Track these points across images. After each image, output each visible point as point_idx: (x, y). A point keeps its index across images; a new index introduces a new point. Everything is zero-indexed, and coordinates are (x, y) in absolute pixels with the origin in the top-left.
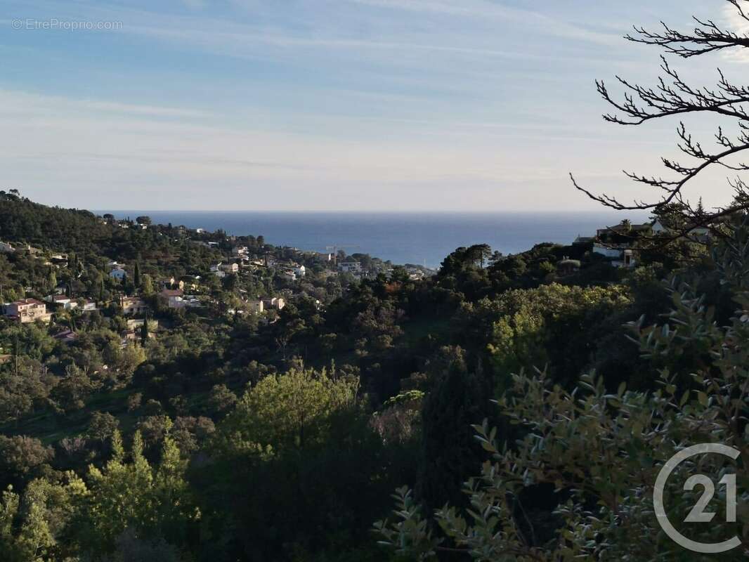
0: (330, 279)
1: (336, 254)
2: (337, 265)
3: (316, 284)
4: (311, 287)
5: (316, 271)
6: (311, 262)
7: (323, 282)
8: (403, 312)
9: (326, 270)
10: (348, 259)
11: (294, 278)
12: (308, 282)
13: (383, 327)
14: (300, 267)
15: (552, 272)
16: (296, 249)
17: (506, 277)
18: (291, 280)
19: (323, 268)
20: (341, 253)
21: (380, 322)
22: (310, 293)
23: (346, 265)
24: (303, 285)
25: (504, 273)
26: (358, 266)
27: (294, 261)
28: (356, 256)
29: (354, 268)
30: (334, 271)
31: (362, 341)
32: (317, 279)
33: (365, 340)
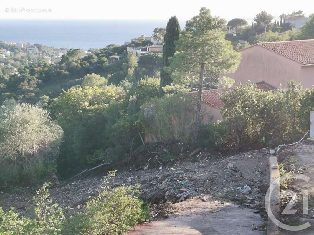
0: (22, 57)
1: (26, 44)
2: (26, 50)
3: (16, 60)
4: (13, 62)
5: (15, 53)
6: (13, 49)
7: (19, 59)
8: (41, 81)
9: (20, 53)
10: (32, 47)
11: (4, 57)
12: (11, 59)
13: (31, 89)
14: (7, 52)
15: (106, 61)
16: (6, 42)
17: (87, 64)
18: (3, 59)
19: (18, 52)
20: (28, 43)
21: (30, 87)
22: (12, 65)
23: (31, 50)
24: (8, 60)
25: (87, 62)
26: (36, 50)
27: (4, 48)
28: (35, 45)
29: (35, 51)
30: (24, 53)
31: (21, 96)
32: (16, 57)
33: (22, 95)
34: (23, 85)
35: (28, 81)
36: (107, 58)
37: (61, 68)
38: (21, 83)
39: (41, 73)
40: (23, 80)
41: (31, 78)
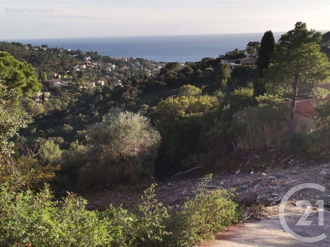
0: (126, 70)
1: (129, 58)
2: (129, 63)
3: (120, 73)
4: (117, 74)
5: (120, 67)
6: (118, 63)
7: (123, 72)
8: (142, 91)
9: (124, 66)
10: (134, 61)
11: (110, 70)
12: (116, 72)
13: (133, 98)
14: (113, 65)
15: (201, 73)
16: (112, 57)
17: (184, 76)
18: (109, 71)
19: (122, 65)
20: (131, 58)
21: (132, 96)
22: (117, 77)
23: (133, 63)
24: (114, 73)
25: (183, 74)
26: (138, 63)
27: (110, 63)
28: (137, 59)
29: (137, 64)
30: (127, 66)
31: (123, 104)
32: (120, 70)
33: (125, 104)
34: (125, 95)
35: (130, 91)
36: (202, 70)
37: (160, 80)
38: (124, 93)
39: (141, 84)
40: (125, 91)
41: (133, 89)
